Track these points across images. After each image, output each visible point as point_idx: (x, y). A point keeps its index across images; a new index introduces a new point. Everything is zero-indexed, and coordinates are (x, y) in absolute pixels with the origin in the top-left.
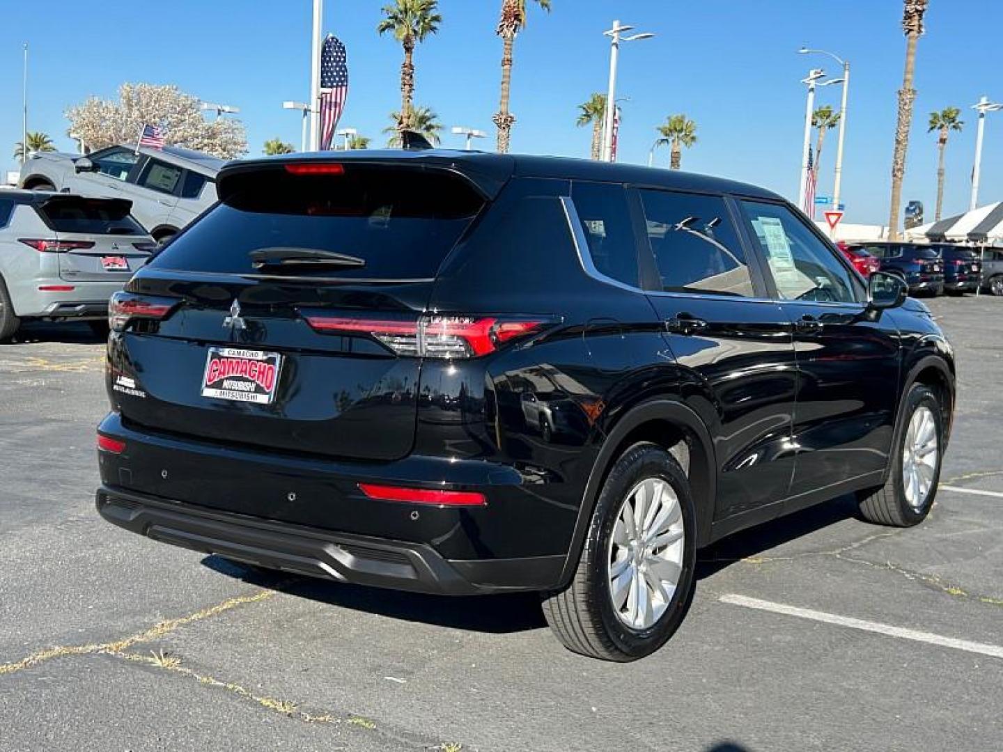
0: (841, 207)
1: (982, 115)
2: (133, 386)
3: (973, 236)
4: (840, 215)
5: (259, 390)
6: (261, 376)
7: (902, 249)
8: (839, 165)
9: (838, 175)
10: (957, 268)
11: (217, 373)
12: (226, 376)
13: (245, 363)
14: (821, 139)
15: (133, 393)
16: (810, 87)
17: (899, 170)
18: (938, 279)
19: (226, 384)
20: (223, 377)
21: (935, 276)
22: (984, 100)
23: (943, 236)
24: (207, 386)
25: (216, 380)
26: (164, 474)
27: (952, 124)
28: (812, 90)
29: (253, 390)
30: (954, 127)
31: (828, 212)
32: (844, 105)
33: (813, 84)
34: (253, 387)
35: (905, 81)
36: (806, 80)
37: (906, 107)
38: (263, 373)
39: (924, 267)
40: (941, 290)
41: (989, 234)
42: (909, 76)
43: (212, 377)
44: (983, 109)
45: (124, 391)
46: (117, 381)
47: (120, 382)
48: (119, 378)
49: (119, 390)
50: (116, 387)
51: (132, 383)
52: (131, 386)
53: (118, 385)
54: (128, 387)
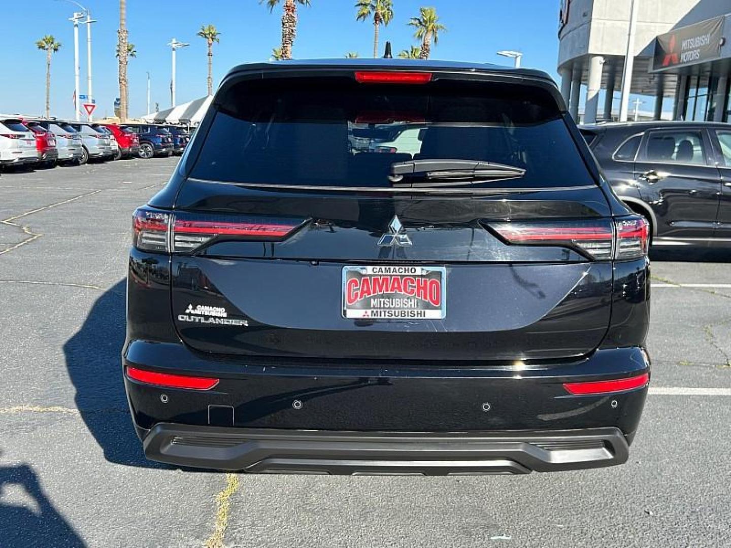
0: (94, 101)
1: (174, 49)
2: (225, 315)
3: (183, 121)
4: (94, 106)
6: (422, 291)
7: (149, 129)
8: (90, 75)
9: (90, 82)
10: (179, 140)
11: (358, 292)
13: (396, 279)
14: (49, 57)
15: (223, 322)
16: (75, 24)
17: (123, 79)
18: (171, 147)
19: (374, 303)
20: (368, 296)
21: (168, 144)
22: (174, 41)
23: (165, 121)
24: (350, 308)
25: (358, 299)
27: (130, 53)
28: (76, 25)
30: (132, 55)
31: (86, 104)
32: (89, 36)
33: (77, 22)
35: (121, 24)
36: (72, 19)
37: (124, 41)
39: (163, 139)
40: (171, 153)
41: (192, 120)
42: (123, 22)
43: (353, 298)
44: (174, 46)
45: (203, 321)
46: (187, 311)
47: (193, 312)
48: (190, 307)
49: (192, 320)
50: (186, 318)
51: (220, 312)
52: (219, 315)
53: (190, 315)
54: (211, 316)
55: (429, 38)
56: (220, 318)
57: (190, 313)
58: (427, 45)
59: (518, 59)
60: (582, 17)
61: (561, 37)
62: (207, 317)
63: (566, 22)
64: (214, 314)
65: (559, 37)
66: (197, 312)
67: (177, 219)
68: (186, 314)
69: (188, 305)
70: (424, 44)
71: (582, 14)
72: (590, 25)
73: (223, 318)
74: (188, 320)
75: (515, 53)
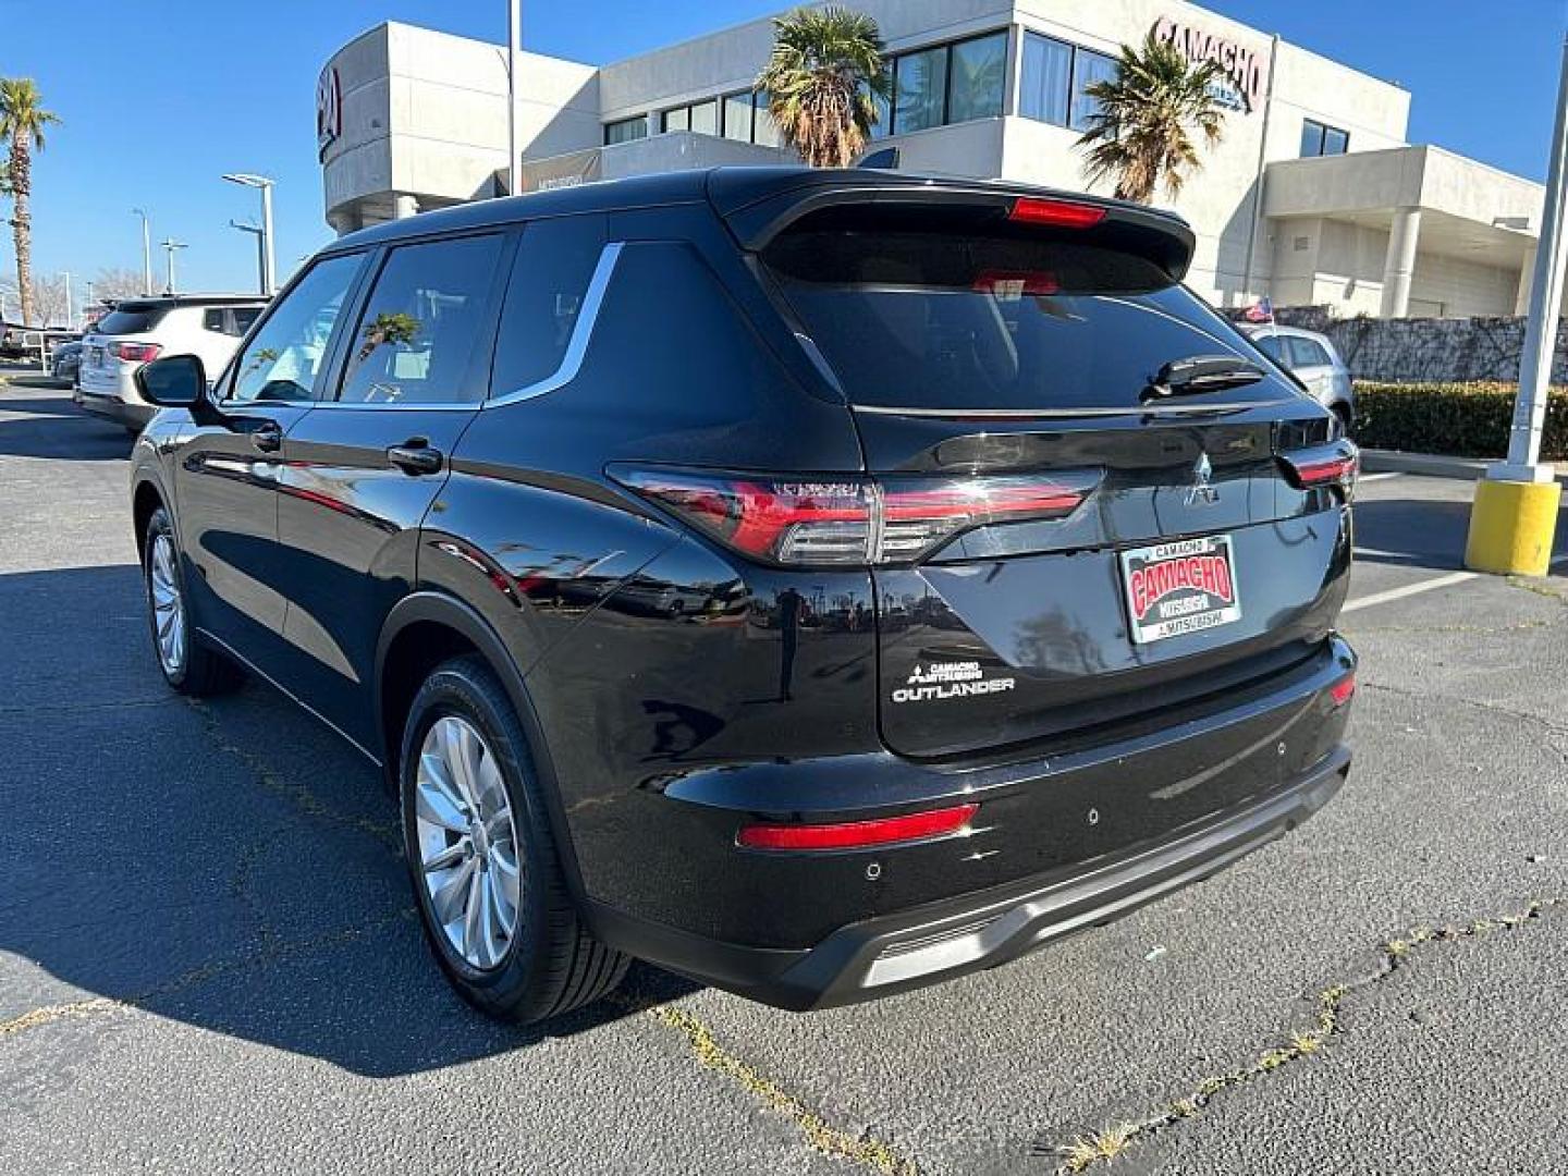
2: (979, 674)
5: (1215, 604)
6: (1209, 578)
11: (1145, 594)
12: (1160, 596)
13: (1181, 564)
15: (976, 689)
19: (1164, 610)
20: (1155, 600)
24: (1142, 624)
25: (1147, 608)
26: (1094, 817)
29: (1206, 606)
34: (1203, 601)
38: (1211, 573)
43: (1140, 607)
45: (941, 695)
46: (912, 680)
47: (922, 680)
48: (918, 670)
49: (919, 697)
50: (908, 694)
51: (971, 670)
52: (969, 676)
53: (916, 686)
54: (956, 682)
55: (26, 137)
56: (969, 682)
57: (917, 682)
58: (22, 150)
59: (268, 190)
60: (370, 128)
61: (326, 161)
62: (947, 686)
63: (339, 133)
64: (959, 677)
65: (322, 161)
66: (931, 678)
67: (887, 492)
68: (908, 687)
69: (914, 667)
70: (15, 147)
71: (370, 122)
72: (389, 142)
73: (975, 680)
74: (913, 698)
75: (258, 178)
